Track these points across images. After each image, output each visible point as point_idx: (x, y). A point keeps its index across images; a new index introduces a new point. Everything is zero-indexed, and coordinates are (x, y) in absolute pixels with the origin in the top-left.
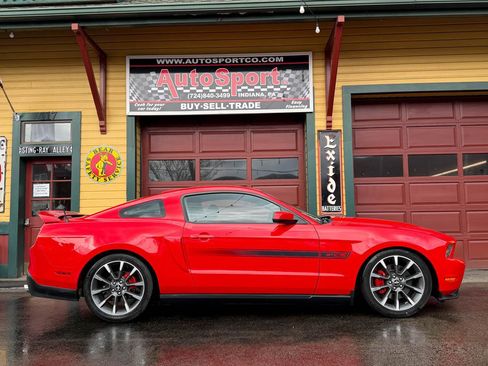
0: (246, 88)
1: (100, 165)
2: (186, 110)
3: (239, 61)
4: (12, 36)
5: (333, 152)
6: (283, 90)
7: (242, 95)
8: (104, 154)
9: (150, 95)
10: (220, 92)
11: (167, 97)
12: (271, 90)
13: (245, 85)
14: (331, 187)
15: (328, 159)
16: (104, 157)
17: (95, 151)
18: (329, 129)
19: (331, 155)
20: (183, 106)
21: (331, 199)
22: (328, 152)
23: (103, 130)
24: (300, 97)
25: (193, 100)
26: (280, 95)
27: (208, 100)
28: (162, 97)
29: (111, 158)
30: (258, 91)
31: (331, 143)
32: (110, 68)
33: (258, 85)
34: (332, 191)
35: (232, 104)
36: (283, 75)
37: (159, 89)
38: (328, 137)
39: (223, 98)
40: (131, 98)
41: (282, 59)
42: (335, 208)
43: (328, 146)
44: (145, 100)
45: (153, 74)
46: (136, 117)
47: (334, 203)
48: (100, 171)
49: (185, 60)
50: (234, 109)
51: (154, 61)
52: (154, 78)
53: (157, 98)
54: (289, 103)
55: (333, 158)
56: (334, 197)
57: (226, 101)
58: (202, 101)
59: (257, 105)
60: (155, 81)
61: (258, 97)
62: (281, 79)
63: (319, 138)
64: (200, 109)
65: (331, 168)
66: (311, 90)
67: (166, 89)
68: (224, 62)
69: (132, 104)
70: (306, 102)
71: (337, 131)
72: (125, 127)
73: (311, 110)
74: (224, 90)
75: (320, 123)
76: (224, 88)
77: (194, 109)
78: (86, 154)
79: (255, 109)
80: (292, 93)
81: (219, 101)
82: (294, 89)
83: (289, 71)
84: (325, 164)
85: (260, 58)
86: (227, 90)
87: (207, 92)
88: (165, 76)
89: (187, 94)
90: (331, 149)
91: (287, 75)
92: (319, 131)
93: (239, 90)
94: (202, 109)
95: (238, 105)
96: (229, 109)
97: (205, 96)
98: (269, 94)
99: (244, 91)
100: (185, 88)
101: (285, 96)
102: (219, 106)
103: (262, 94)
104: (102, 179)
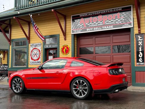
0: (108, 21)
1: (64, 50)
2: (89, 31)
3: (106, 12)
4: (39, 15)
5: (141, 42)
6: (121, 20)
7: (107, 24)
8: (65, 47)
9: (78, 27)
10: (99, 23)
11: (83, 27)
12: (117, 21)
13: (108, 20)
14: (141, 55)
15: (139, 44)
18: (140, 33)
19: (140, 43)
20: (88, 30)
21: (140, 60)
22: (139, 42)
23: (65, 39)
24: (128, 22)
25: (91, 27)
26: (120, 22)
27: (95, 27)
28: (81, 27)
29: (67, 48)
30: (112, 22)
31: (140, 39)
32: (67, 20)
33: (112, 19)
34: (141, 57)
35: (103, 27)
36: (121, 15)
37: (81, 25)
38: (139, 36)
39: (100, 26)
40: (72, 29)
41: (121, 9)
42: (142, 64)
43: (139, 40)
44: (76, 29)
46: (74, 34)
47: (142, 61)
48: (65, 52)
49: (88, 14)
50: (104, 29)
51: (79, 16)
52: (79, 21)
53: (80, 28)
54: (124, 25)
55: (141, 44)
56: (141, 59)
58: (93, 27)
59: (112, 27)
60: (79, 22)
61: (112, 24)
62: (121, 16)
63: (136, 37)
64: (93, 30)
65: (140, 48)
66: (132, 19)
67: (82, 24)
68: (101, 13)
69: (73, 30)
70: (130, 24)
71: (143, 34)
72: (71, 38)
73: (132, 26)
74: (100, 23)
75: (136, 31)
77: (91, 30)
78: (61, 47)
79: (111, 28)
80: (125, 21)
82: (126, 19)
83: (124, 13)
84: (138, 47)
85: (113, 10)
86: (102, 23)
87: (95, 24)
88: (82, 20)
89: (89, 25)
90: (140, 41)
91: (123, 15)
92: (136, 34)
93: (106, 22)
94: (94, 30)
95: (105, 27)
96: (102, 29)
97: (94, 25)
98: (116, 22)
100: (88, 24)
101: (122, 22)
102: (99, 28)
103: (114, 23)
104: (65, 54)
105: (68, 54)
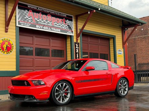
1: (5, 46)
2: (38, 28)
3: (54, 13)
7: (55, 26)
8: (6, 41)
9: (25, 19)
12: (63, 26)
13: (56, 22)
16: (7, 43)
17: (3, 40)
18: (77, 42)
19: (77, 51)
20: (37, 26)
25: (40, 25)
26: (66, 28)
28: (30, 21)
30: (59, 25)
31: (77, 47)
33: (60, 23)
35: (52, 28)
37: (29, 17)
38: (77, 45)
40: (18, 19)
41: (66, 16)
44: (24, 21)
45: (26, 11)
48: (5, 49)
49: (37, 8)
50: (53, 30)
51: (27, 6)
52: (27, 12)
53: (28, 21)
54: (68, 31)
57: (51, 27)
59: (59, 30)
60: (27, 14)
61: (60, 28)
65: (77, 55)
66: (73, 28)
67: (31, 18)
68: (50, 12)
69: (19, 22)
70: (72, 32)
72: (15, 31)
73: (73, 35)
74: (50, 23)
75: (75, 39)
76: (50, 22)
77: (41, 28)
79: (59, 32)
81: (49, 26)
82: (69, 27)
83: (68, 20)
84: (76, 53)
85: (60, 14)
86: (51, 23)
87: (45, 22)
88: (31, 13)
89: (38, 22)
90: (77, 49)
91: (67, 22)
92: (75, 42)
93: (55, 24)
94: (43, 29)
96: (51, 30)
97: (44, 24)
99: (56, 24)
100: (38, 19)
101: (67, 29)
102: (49, 28)
103: (61, 27)
104: (6, 53)
105: (11, 53)
